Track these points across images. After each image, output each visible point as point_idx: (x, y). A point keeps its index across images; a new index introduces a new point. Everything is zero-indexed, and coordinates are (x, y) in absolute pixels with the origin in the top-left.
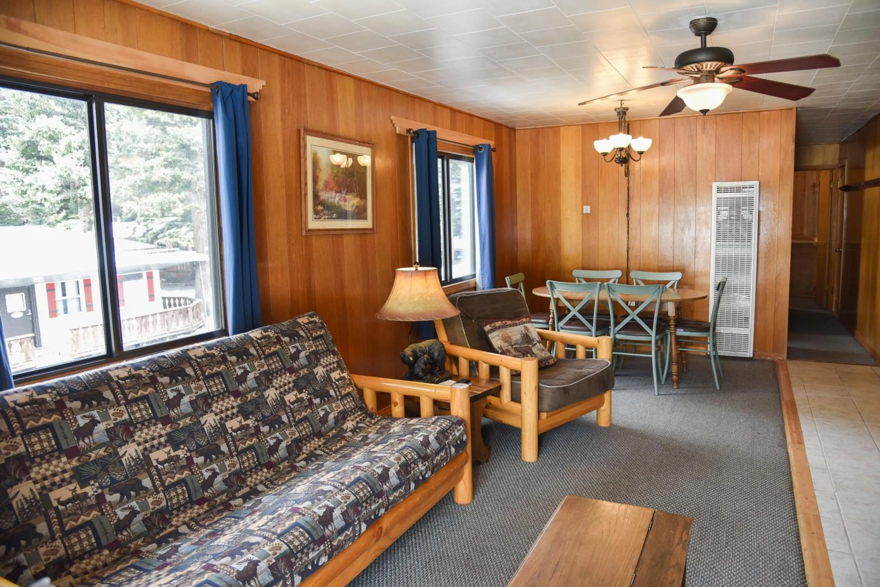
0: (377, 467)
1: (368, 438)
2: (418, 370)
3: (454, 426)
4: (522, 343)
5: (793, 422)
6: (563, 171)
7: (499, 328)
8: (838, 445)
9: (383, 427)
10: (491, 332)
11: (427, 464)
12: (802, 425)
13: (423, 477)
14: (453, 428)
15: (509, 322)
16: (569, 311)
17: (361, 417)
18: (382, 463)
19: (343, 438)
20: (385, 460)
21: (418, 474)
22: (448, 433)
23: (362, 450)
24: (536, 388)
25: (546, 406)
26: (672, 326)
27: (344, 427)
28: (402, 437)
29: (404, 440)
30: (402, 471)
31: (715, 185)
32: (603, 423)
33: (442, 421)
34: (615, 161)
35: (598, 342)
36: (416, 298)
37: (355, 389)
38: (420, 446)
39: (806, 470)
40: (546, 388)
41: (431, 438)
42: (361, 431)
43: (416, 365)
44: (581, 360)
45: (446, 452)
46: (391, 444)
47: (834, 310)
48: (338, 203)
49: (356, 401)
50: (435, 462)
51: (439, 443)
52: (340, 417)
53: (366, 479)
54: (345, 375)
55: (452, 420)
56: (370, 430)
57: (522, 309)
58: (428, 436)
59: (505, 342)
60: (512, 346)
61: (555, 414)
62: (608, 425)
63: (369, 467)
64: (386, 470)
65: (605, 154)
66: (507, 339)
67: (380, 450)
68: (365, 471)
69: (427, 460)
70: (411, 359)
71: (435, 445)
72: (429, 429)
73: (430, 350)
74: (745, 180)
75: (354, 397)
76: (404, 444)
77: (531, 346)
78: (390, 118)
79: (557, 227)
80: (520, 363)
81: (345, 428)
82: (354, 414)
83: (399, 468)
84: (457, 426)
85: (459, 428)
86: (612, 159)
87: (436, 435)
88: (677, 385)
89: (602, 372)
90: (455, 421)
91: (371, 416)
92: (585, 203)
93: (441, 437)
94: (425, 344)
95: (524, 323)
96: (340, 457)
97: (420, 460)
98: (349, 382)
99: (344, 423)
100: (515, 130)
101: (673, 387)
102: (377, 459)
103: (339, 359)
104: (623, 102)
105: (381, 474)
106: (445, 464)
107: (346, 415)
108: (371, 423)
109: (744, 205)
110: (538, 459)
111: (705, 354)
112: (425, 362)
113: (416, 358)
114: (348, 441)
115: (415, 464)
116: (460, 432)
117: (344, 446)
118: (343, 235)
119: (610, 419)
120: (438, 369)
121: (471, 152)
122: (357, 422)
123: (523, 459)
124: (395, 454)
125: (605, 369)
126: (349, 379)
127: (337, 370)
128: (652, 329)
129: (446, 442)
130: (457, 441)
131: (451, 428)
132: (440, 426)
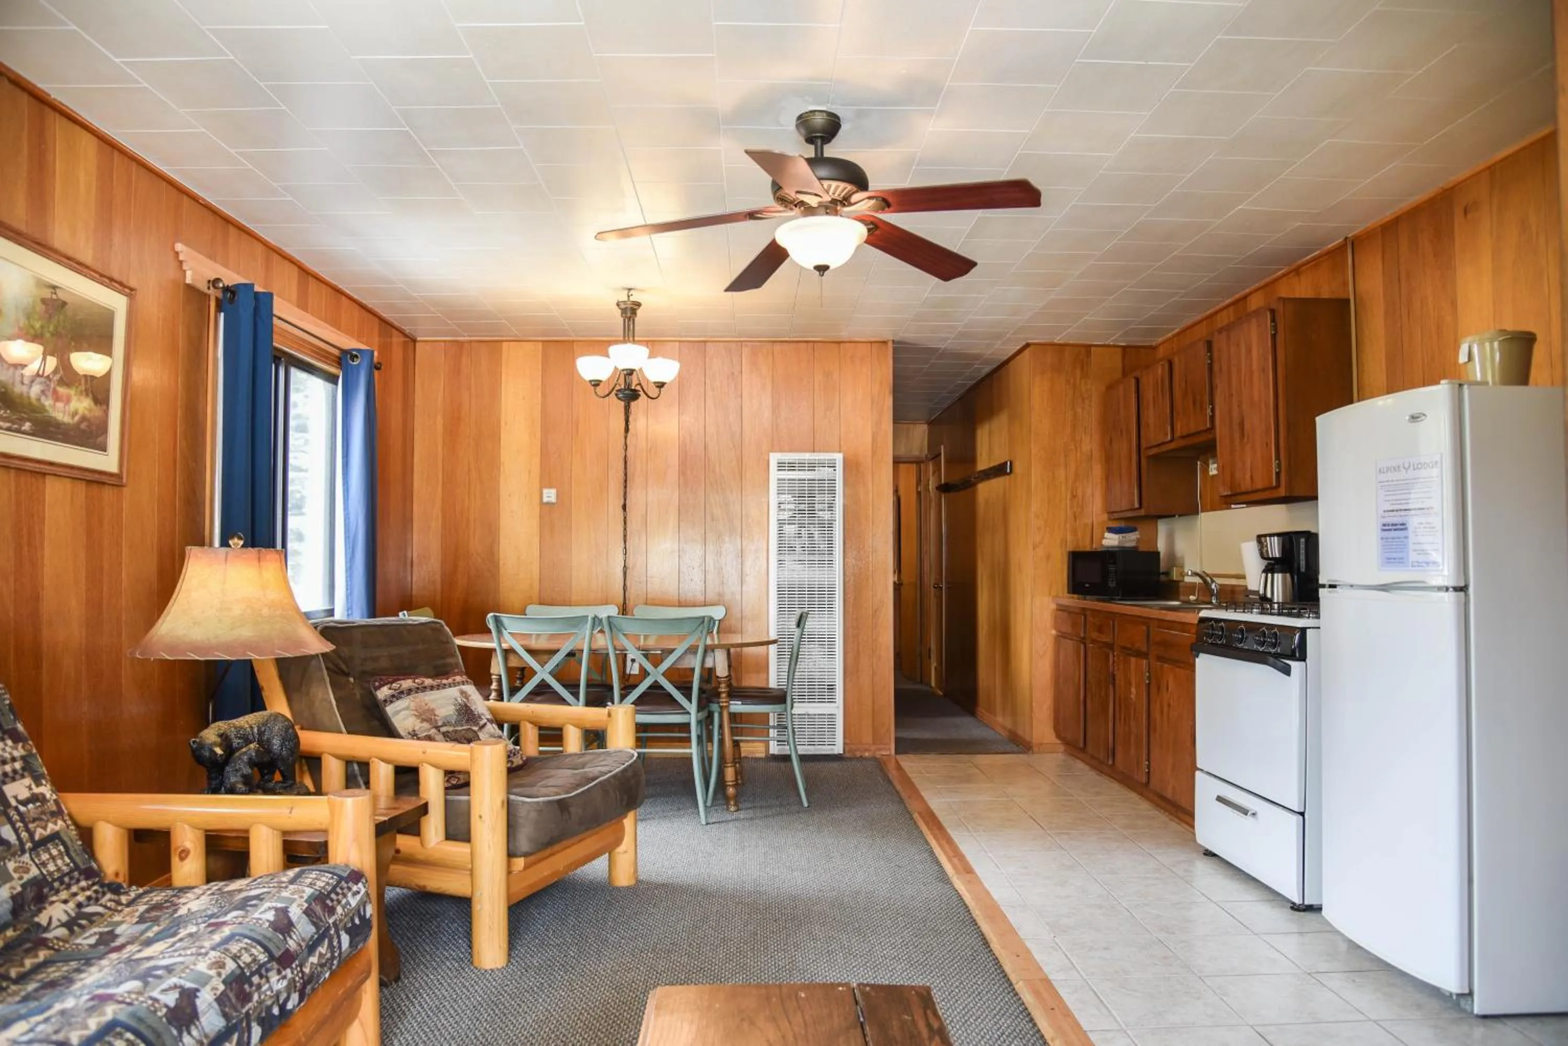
0: (164, 991)
1: (117, 936)
2: (233, 780)
3: (343, 884)
4: (458, 723)
5: (944, 842)
6: (506, 424)
7: (410, 692)
8: (1026, 868)
9: (157, 907)
10: (392, 702)
11: (290, 975)
12: (959, 845)
13: (282, 1007)
14: (342, 889)
15: (428, 682)
16: (534, 673)
17: (88, 893)
18: (173, 980)
19: (44, 943)
20: (183, 971)
21: (269, 1003)
22: (332, 900)
23: (104, 962)
24: (503, 803)
25: (524, 844)
26: (724, 695)
27: (42, 919)
28: (217, 917)
29: (224, 923)
30: (231, 995)
31: (774, 458)
32: (623, 879)
33: (313, 876)
34: (616, 395)
35: (609, 715)
36: (237, 610)
37: (72, 827)
38: (270, 933)
39: (995, 912)
40: (524, 802)
41: (295, 912)
42: (92, 922)
43: (228, 769)
44: (576, 754)
45: (331, 946)
46: (191, 935)
47: (933, 684)
48: (39, 400)
49: (73, 854)
50: (307, 970)
51: (314, 924)
52: (30, 894)
53: (133, 1023)
54: (45, 790)
55: (340, 873)
56: (117, 918)
57: (451, 660)
58: (287, 907)
59: (423, 720)
60: (437, 728)
61: (540, 861)
62: (632, 882)
63: (140, 993)
64: (188, 996)
65: (596, 384)
66: (427, 716)
67: (162, 953)
68: (130, 1004)
69: (289, 966)
70: (219, 751)
71: (304, 929)
72: (285, 894)
73: (261, 733)
74: (819, 451)
75: (69, 843)
76: (227, 931)
77: (476, 728)
78: (173, 248)
79: (492, 529)
80: (467, 754)
81: (44, 922)
82: (68, 887)
83: (222, 987)
84: (350, 884)
85: (355, 888)
86: (610, 393)
87: (306, 905)
88: (736, 804)
89: (625, 770)
90: (345, 875)
91: (116, 889)
92: (546, 480)
93: (318, 909)
94: (248, 721)
95: (459, 684)
96: (36, 990)
97: (275, 965)
98: (54, 808)
99: (40, 911)
100: (414, 341)
101: (728, 809)
102: (159, 972)
103: (30, 751)
104: (631, 292)
105: (176, 1006)
106: (327, 975)
107: (46, 890)
108: (119, 903)
109: (822, 492)
110: (509, 961)
111: (763, 755)
112: (250, 759)
113: (230, 750)
114: (57, 951)
115: (261, 977)
116: (358, 897)
117: (46, 964)
118: (44, 474)
119: (636, 871)
120: (278, 777)
121: (333, 361)
122: (79, 905)
123: (476, 964)
124: (206, 954)
125: (630, 765)
126: (55, 801)
127: (23, 777)
128: (690, 700)
129: (331, 921)
130: (352, 920)
131: (338, 890)
132: (311, 885)
